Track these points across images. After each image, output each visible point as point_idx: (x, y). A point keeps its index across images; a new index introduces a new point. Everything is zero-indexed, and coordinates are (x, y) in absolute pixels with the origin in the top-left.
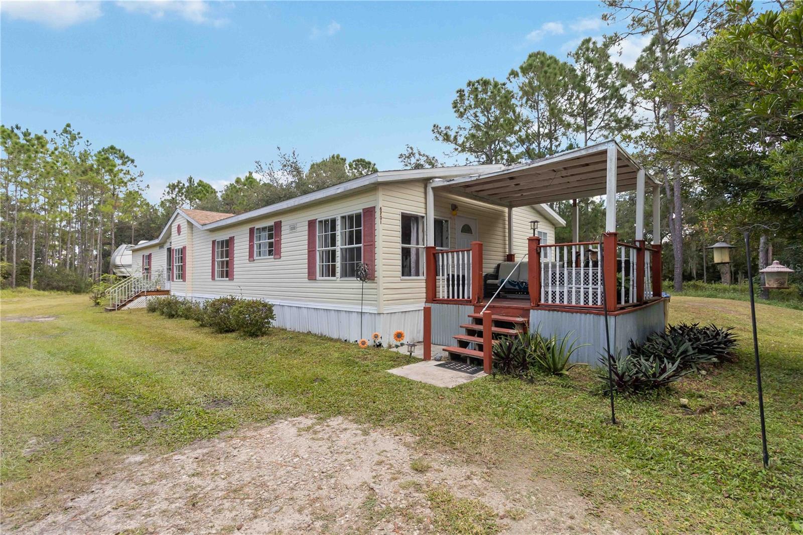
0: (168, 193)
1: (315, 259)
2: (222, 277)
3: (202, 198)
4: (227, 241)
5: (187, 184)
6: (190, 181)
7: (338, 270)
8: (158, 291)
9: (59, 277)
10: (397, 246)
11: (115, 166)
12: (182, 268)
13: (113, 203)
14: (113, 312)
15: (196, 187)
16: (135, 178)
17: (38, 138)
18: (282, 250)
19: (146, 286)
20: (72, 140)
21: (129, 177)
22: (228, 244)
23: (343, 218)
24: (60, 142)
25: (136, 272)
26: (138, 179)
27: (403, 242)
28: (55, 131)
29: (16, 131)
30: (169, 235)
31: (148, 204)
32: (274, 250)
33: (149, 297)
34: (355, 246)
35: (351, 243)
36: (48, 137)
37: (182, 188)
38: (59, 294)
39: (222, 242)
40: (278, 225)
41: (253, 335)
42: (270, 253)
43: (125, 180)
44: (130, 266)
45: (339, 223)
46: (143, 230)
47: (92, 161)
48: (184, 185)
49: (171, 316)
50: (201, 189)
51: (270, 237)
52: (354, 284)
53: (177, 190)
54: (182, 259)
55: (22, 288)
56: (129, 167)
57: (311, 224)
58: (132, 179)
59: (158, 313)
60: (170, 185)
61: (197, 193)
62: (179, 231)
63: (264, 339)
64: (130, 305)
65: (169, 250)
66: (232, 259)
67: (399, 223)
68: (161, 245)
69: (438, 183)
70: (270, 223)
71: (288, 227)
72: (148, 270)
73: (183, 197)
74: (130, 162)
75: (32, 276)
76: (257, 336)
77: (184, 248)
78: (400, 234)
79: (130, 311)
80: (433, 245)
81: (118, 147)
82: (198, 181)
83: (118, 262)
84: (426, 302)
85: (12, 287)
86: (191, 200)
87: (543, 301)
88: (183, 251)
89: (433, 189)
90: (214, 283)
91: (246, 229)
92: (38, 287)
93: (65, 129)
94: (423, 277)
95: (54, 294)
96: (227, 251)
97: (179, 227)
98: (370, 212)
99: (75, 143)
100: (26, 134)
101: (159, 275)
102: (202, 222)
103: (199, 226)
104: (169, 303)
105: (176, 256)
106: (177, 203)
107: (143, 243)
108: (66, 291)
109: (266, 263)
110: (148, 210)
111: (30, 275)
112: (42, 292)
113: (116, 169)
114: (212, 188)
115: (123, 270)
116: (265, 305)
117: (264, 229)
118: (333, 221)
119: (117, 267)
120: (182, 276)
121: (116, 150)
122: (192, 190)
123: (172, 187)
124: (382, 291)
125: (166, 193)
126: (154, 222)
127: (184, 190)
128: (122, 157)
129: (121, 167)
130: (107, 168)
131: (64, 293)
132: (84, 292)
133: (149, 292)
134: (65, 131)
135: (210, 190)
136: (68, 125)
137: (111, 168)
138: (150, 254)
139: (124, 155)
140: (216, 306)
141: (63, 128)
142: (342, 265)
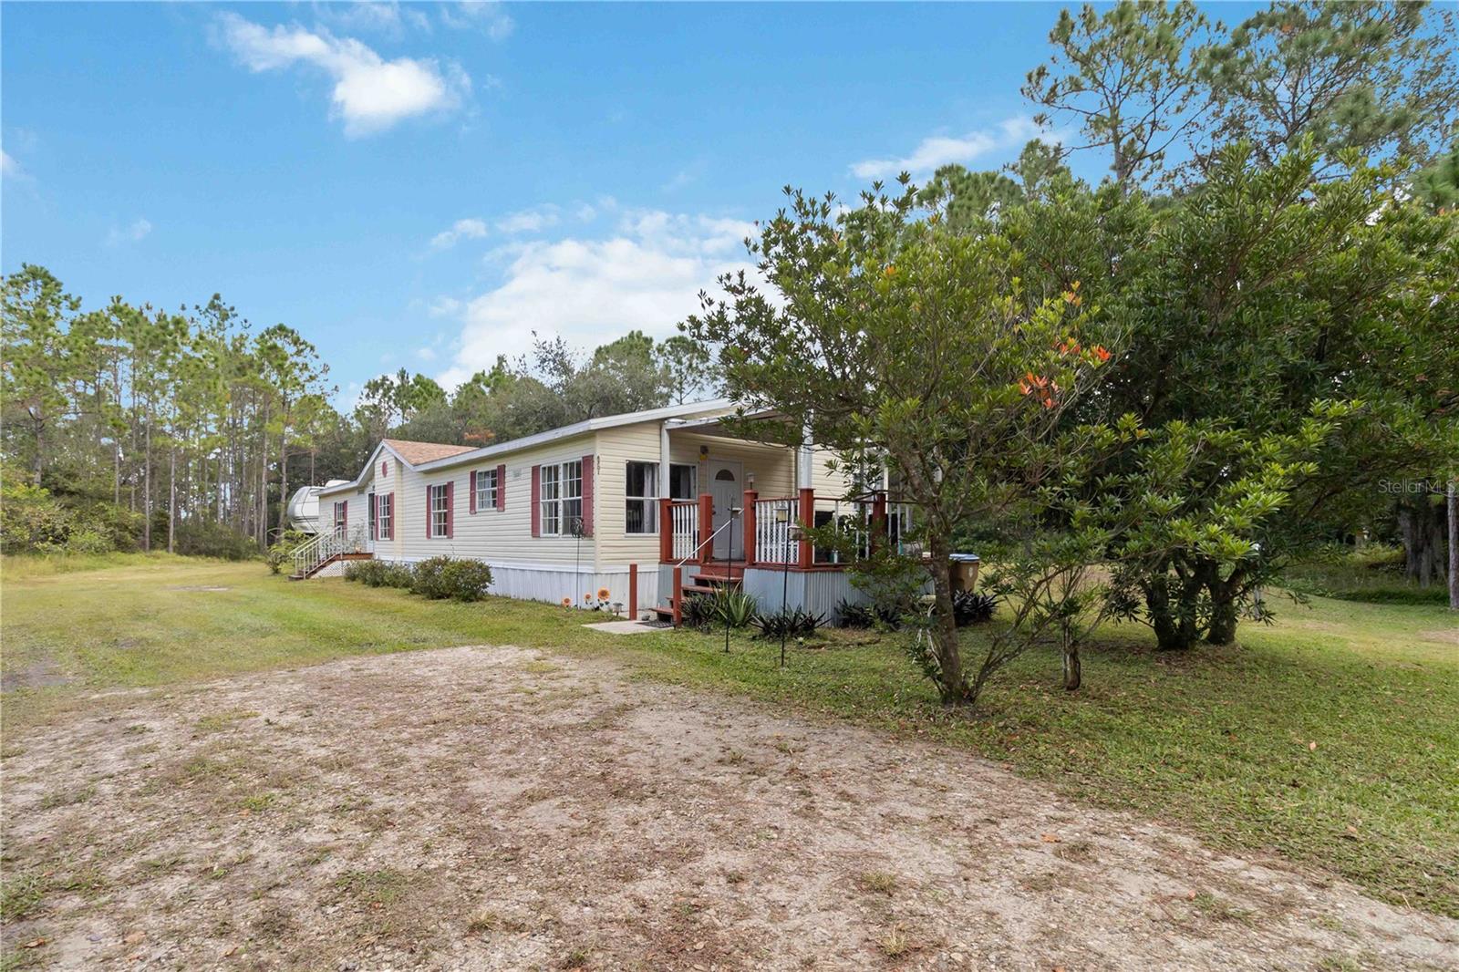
0: (368, 396)
1: (538, 511)
2: (440, 534)
3: (420, 404)
4: (445, 488)
5: (397, 382)
6: (403, 378)
7: (560, 525)
8: (357, 554)
9: (208, 535)
10: (622, 498)
11: (286, 359)
12: (389, 523)
13: (285, 419)
14: (301, 581)
15: (412, 386)
16: (317, 376)
17: (177, 322)
18: (506, 501)
19: (340, 547)
20: (223, 320)
21: (306, 374)
22: (447, 490)
23: (566, 465)
24: (204, 322)
25: (325, 528)
26: (322, 377)
27: (629, 493)
28: (197, 307)
29: (146, 312)
30: (371, 476)
31: (335, 415)
32: (498, 500)
33: (345, 562)
34: (575, 498)
35: (572, 495)
36: (187, 316)
37: (389, 389)
38: (209, 562)
39: (439, 488)
40: (502, 470)
41: (467, 599)
42: (494, 504)
43: (301, 380)
44: (316, 518)
45: (561, 470)
46: (327, 458)
47: (251, 350)
48: (392, 383)
49: (376, 584)
50: (419, 390)
51: (494, 484)
52: (572, 541)
53: (381, 391)
54: (390, 510)
55: (159, 552)
56: (307, 357)
57: (535, 470)
58: (312, 378)
59: (358, 582)
60: (369, 383)
61: (413, 397)
62: (385, 472)
63: (478, 604)
64: (322, 573)
65: (372, 496)
66: (451, 511)
67: (624, 472)
68: (360, 490)
69: (674, 424)
70: (493, 466)
71: (511, 473)
72: (342, 524)
73: (391, 403)
74: (309, 349)
75: (171, 534)
76: (471, 601)
77: (392, 495)
78: (624, 485)
79: (323, 580)
80: (668, 497)
81: (289, 327)
82: (415, 376)
83: (298, 513)
84: (660, 563)
85: (144, 550)
86: (404, 408)
87: (757, 560)
88: (389, 499)
89: (668, 430)
90: (429, 542)
91: (466, 473)
92: (181, 550)
93: (213, 302)
94: (657, 534)
95: (201, 560)
96: (445, 501)
97: (384, 465)
98: (588, 460)
99: (227, 323)
100: (161, 318)
101: (359, 532)
102: (414, 461)
103: (412, 468)
104: (373, 568)
105: (380, 506)
106: (381, 414)
107: (333, 484)
108: (218, 557)
109: (489, 515)
110: (335, 424)
111: (168, 532)
112: (185, 558)
113: (288, 363)
114: (437, 388)
115: (305, 524)
116: (481, 566)
117: (487, 473)
118: (556, 468)
119: (297, 520)
120: (389, 533)
121: (287, 331)
122: (405, 392)
123: (373, 387)
124: (599, 549)
125: (364, 397)
126: (344, 444)
127: (393, 391)
128: (296, 341)
129: (295, 359)
130: (276, 363)
131: (216, 560)
132: (244, 558)
133: (346, 556)
134: (213, 306)
135: (434, 390)
136: (217, 297)
137: (280, 362)
138: (346, 502)
139: (298, 339)
140: (428, 569)
141: (209, 302)
142: (565, 520)
